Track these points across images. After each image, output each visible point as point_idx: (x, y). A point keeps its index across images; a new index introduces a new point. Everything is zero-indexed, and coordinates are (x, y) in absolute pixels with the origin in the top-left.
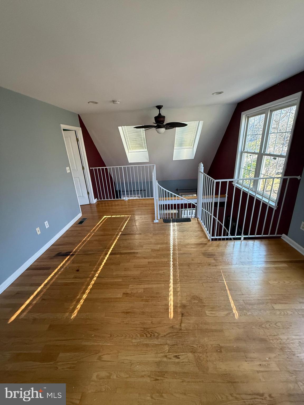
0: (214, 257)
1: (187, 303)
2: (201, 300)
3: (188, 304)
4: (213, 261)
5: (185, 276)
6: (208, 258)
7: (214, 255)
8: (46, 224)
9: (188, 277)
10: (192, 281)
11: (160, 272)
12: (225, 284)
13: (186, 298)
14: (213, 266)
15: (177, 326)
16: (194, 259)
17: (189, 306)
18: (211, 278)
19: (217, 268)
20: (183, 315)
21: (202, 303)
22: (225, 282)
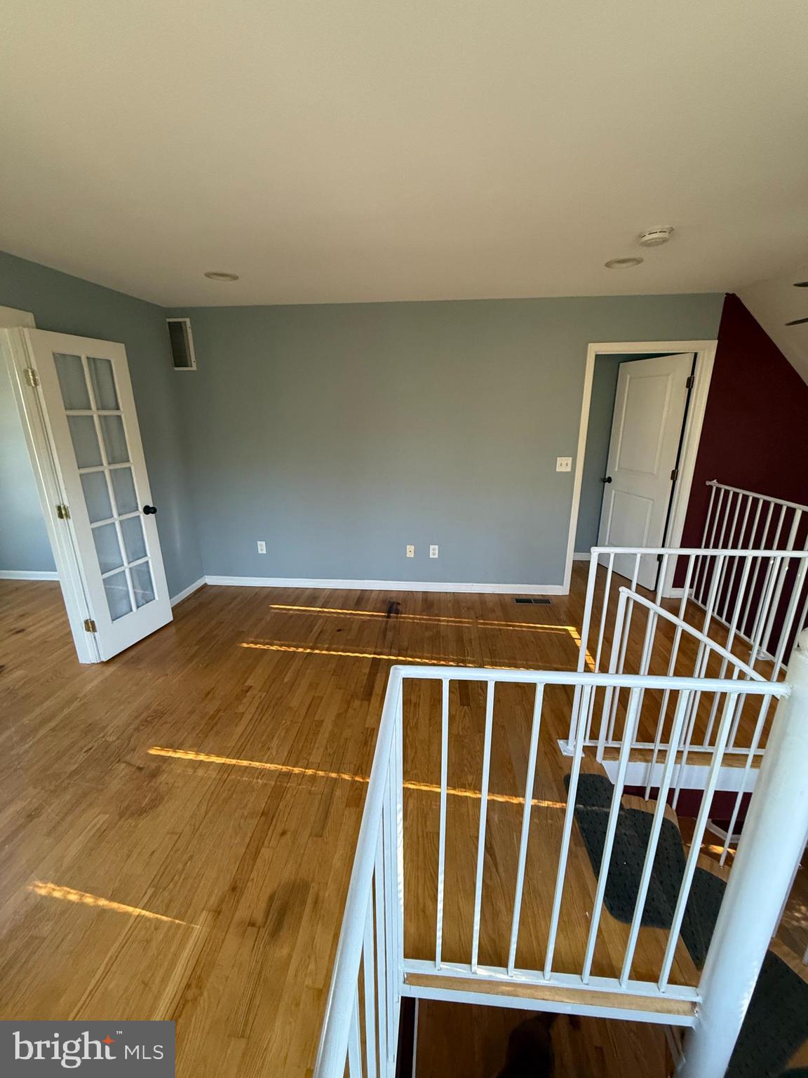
0: (265, 933)
1: (155, 782)
2: (140, 815)
3: (152, 784)
4: (242, 913)
5: (232, 794)
6: (271, 898)
7: (275, 933)
8: (434, 549)
9: (226, 801)
10: (203, 809)
11: (275, 742)
12: (130, 909)
13: (167, 783)
14: (222, 901)
15: (128, 758)
16: (283, 840)
17: (148, 784)
18: (180, 866)
19: (205, 912)
20: (140, 769)
21: (132, 814)
22: (137, 911)
